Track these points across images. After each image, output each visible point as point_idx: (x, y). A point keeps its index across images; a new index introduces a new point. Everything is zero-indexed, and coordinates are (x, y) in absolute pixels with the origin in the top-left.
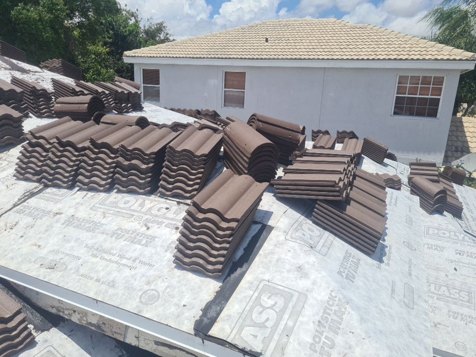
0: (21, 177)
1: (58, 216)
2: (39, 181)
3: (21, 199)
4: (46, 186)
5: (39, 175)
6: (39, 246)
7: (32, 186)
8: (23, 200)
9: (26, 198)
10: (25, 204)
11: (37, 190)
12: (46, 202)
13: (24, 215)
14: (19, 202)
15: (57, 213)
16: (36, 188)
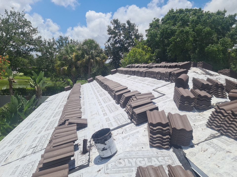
0: (209, 126)
1: (229, 153)
2: (218, 131)
3: (209, 138)
4: (222, 134)
5: (219, 128)
6: (219, 167)
7: (214, 132)
8: (210, 138)
9: (211, 138)
10: (211, 141)
11: (217, 135)
12: (222, 143)
13: (211, 146)
14: (208, 139)
15: (228, 152)
16: (216, 134)
